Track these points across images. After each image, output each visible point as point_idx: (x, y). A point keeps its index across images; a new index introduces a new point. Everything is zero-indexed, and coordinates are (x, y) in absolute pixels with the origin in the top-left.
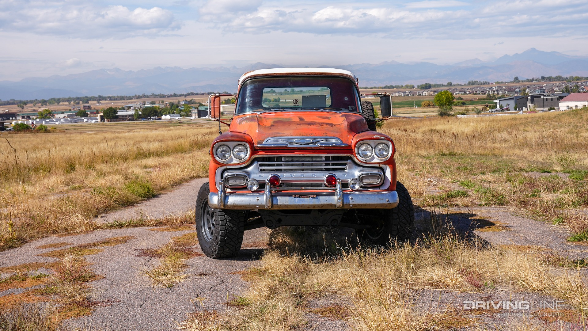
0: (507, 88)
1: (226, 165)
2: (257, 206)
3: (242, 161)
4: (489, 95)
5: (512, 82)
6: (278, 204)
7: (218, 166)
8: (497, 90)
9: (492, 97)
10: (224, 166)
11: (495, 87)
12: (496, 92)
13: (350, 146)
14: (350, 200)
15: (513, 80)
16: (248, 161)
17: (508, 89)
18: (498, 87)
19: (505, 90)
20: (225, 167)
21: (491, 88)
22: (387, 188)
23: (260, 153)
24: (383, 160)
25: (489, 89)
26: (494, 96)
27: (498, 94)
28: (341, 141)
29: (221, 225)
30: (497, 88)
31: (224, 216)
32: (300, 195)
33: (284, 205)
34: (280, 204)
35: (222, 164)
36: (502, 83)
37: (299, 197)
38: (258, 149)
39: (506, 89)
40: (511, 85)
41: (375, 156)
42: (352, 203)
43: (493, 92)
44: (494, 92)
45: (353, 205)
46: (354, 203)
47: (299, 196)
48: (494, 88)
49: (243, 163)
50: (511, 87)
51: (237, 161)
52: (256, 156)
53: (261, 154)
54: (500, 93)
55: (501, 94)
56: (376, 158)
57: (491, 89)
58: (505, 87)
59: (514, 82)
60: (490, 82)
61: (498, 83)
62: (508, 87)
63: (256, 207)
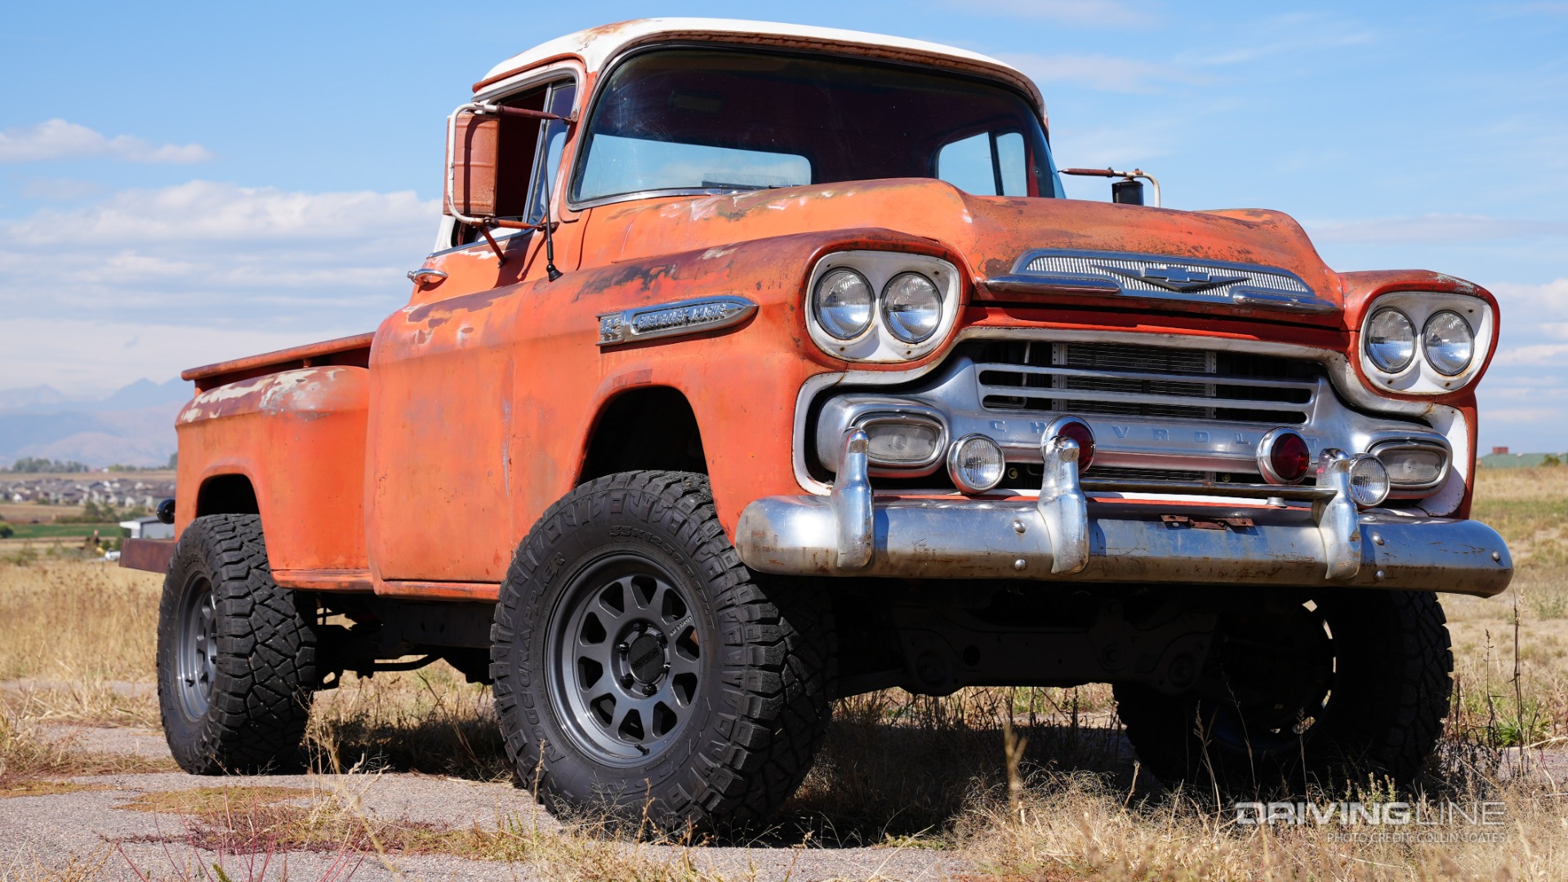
0: (150, 486)
1: (846, 366)
2: (1018, 562)
3: (914, 354)
4: (91, 507)
5: (163, 468)
6: (1108, 552)
7: (811, 367)
8: (118, 493)
9: (103, 515)
10: (836, 370)
11: (111, 482)
12: (113, 500)
13: (1339, 314)
14: (1376, 547)
15: (166, 463)
16: (942, 351)
17: (154, 489)
18: (120, 481)
19: (145, 491)
20: (831, 379)
21: (97, 485)
22: (1451, 509)
23: (992, 319)
24: (1452, 386)
25: (91, 487)
26: (110, 511)
27: (122, 504)
28: (1307, 287)
29: (763, 668)
30: (117, 485)
31: (775, 621)
32: (1190, 516)
33: (1132, 559)
34: (1116, 553)
35: (831, 361)
36: (131, 469)
37: (1187, 525)
38: (990, 297)
39: (147, 489)
40: (161, 477)
41: (1425, 365)
42: (1385, 563)
43: (103, 498)
44: (108, 497)
45: (1391, 570)
46: (1393, 562)
47: (1185, 519)
48: (107, 484)
49: (920, 360)
50: (163, 483)
51: (894, 348)
52: (975, 332)
53: (994, 327)
54: (129, 501)
55: (131, 505)
56: (1426, 375)
57: (99, 487)
58: (145, 482)
59: (171, 467)
60: (92, 467)
61: (119, 469)
62: (152, 482)
63: (1013, 566)
